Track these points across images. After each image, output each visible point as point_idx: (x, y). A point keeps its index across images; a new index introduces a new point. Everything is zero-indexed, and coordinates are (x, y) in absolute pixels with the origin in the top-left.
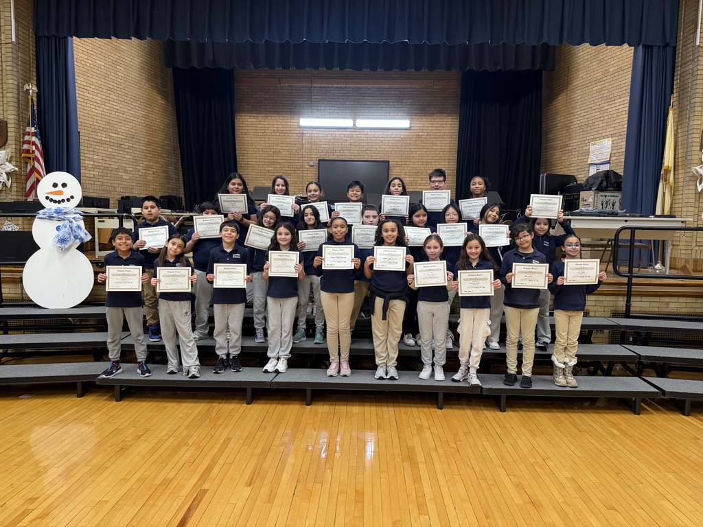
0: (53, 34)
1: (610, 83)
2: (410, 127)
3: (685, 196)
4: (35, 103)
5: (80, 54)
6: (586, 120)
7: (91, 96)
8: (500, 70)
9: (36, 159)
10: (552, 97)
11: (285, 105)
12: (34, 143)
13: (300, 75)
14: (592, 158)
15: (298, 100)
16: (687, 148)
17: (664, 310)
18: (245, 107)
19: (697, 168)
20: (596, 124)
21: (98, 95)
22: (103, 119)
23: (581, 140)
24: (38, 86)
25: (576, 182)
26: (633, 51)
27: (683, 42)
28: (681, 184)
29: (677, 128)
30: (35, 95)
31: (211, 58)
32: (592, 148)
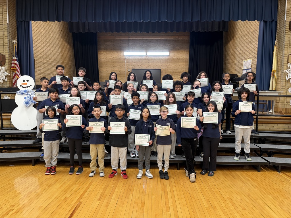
0: (24, 20)
1: (251, 36)
2: (169, 55)
3: (281, 82)
4: (17, 48)
5: (35, 28)
6: (241, 51)
7: (39, 44)
8: (206, 31)
9: (17, 70)
10: (227, 42)
11: (118, 47)
12: (16, 64)
13: (124, 34)
14: (244, 67)
15: (123, 45)
16: (282, 63)
17: (272, 129)
18: (102, 48)
19: (286, 71)
20: (245, 53)
21: (42, 44)
22: (44, 54)
23: (239, 59)
24: (18, 41)
25: (238, 77)
26: (259, 23)
27: (280, 19)
28: (280, 77)
29: (278, 55)
30: (17, 44)
31: (88, 28)
32: (244, 63)
